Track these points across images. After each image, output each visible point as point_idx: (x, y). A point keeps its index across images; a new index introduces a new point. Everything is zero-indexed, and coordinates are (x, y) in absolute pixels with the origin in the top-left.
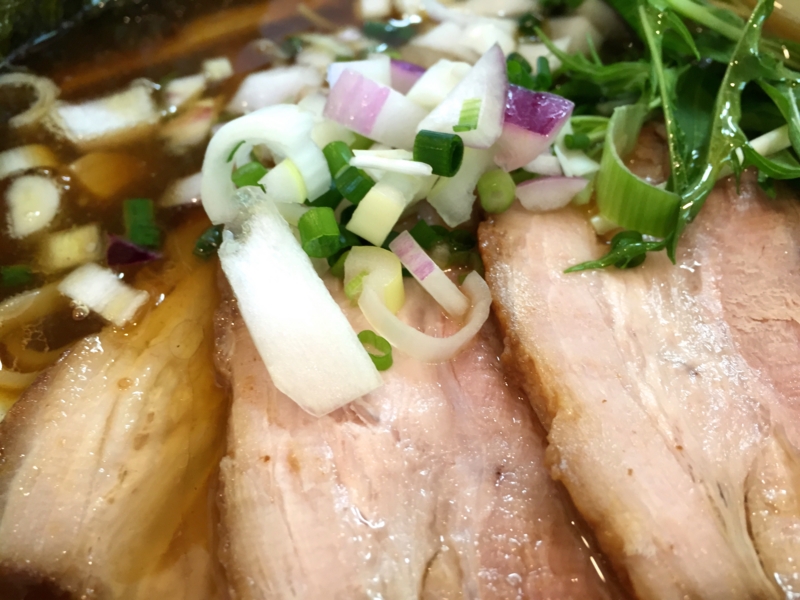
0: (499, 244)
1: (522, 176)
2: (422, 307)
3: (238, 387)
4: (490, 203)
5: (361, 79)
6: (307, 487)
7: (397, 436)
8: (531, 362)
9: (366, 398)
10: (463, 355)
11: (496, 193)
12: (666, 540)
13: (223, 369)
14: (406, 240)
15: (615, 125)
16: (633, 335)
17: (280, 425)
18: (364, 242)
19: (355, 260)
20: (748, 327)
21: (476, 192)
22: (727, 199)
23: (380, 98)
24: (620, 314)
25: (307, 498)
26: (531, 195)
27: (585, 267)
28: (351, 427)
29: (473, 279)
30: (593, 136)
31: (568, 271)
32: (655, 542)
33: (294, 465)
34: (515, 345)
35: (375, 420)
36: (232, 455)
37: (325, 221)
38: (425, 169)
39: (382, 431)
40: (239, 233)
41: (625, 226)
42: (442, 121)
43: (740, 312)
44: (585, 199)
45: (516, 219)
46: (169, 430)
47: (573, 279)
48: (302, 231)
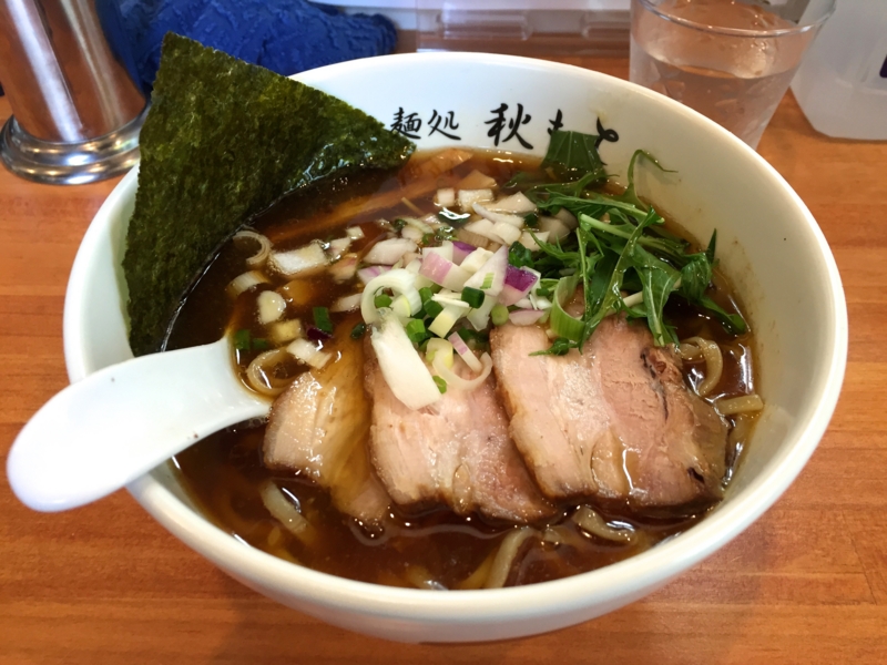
0: (499, 341)
1: (513, 309)
2: (462, 368)
3: (376, 397)
4: (496, 320)
5: (438, 257)
6: (408, 437)
7: (447, 420)
8: (507, 393)
9: (434, 404)
10: (479, 389)
11: (500, 316)
12: (552, 462)
13: (369, 390)
14: (456, 336)
15: (560, 286)
16: (557, 386)
17: (397, 413)
18: (436, 336)
19: (432, 344)
20: (609, 385)
21: (490, 315)
22: (613, 325)
23: (448, 267)
24: (552, 376)
25: (408, 442)
26: (517, 318)
27: (539, 353)
28: (426, 415)
29: (485, 356)
30: (550, 289)
31: (530, 355)
32: (548, 462)
33: (402, 429)
34: (501, 386)
35: (437, 413)
36: (376, 424)
37: (419, 325)
38: (466, 305)
39: (441, 417)
40: (379, 328)
41: (561, 336)
42: (475, 282)
43: (608, 379)
44: (544, 320)
45: (509, 328)
46: (344, 416)
47: (532, 358)
48: (408, 329)
